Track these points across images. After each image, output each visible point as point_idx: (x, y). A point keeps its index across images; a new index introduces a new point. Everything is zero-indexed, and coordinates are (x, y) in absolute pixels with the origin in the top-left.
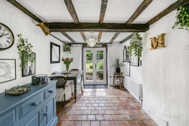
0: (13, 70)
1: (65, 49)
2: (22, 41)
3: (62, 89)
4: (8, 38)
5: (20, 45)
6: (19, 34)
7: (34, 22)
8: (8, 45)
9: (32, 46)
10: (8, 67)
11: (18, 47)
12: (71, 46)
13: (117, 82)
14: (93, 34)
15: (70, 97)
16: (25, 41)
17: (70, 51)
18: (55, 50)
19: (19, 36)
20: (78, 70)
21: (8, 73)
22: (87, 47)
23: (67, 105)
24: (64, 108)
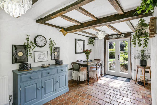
0: (47, 56)
1: (89, 42)
2: (51, 42)
3: (78, 72)
4: (44, 41)
5: (50, 44)
6: (50, 38)
7: (58, 30)
8: (44, 44)
9: (55, 44)
10: (44, 54)
11: (49, 45)
12: (95, 39)
13: (141, 77)
14: (102, 28)
15: (84, 79)
16: (53, 41)
17: (94, 44)
18: (79, 44)
19: (49, 39)
20: (100, 60)
21: (45, 57)
22: (109, 38)
23: (81, 85)
24: (78, 85)
